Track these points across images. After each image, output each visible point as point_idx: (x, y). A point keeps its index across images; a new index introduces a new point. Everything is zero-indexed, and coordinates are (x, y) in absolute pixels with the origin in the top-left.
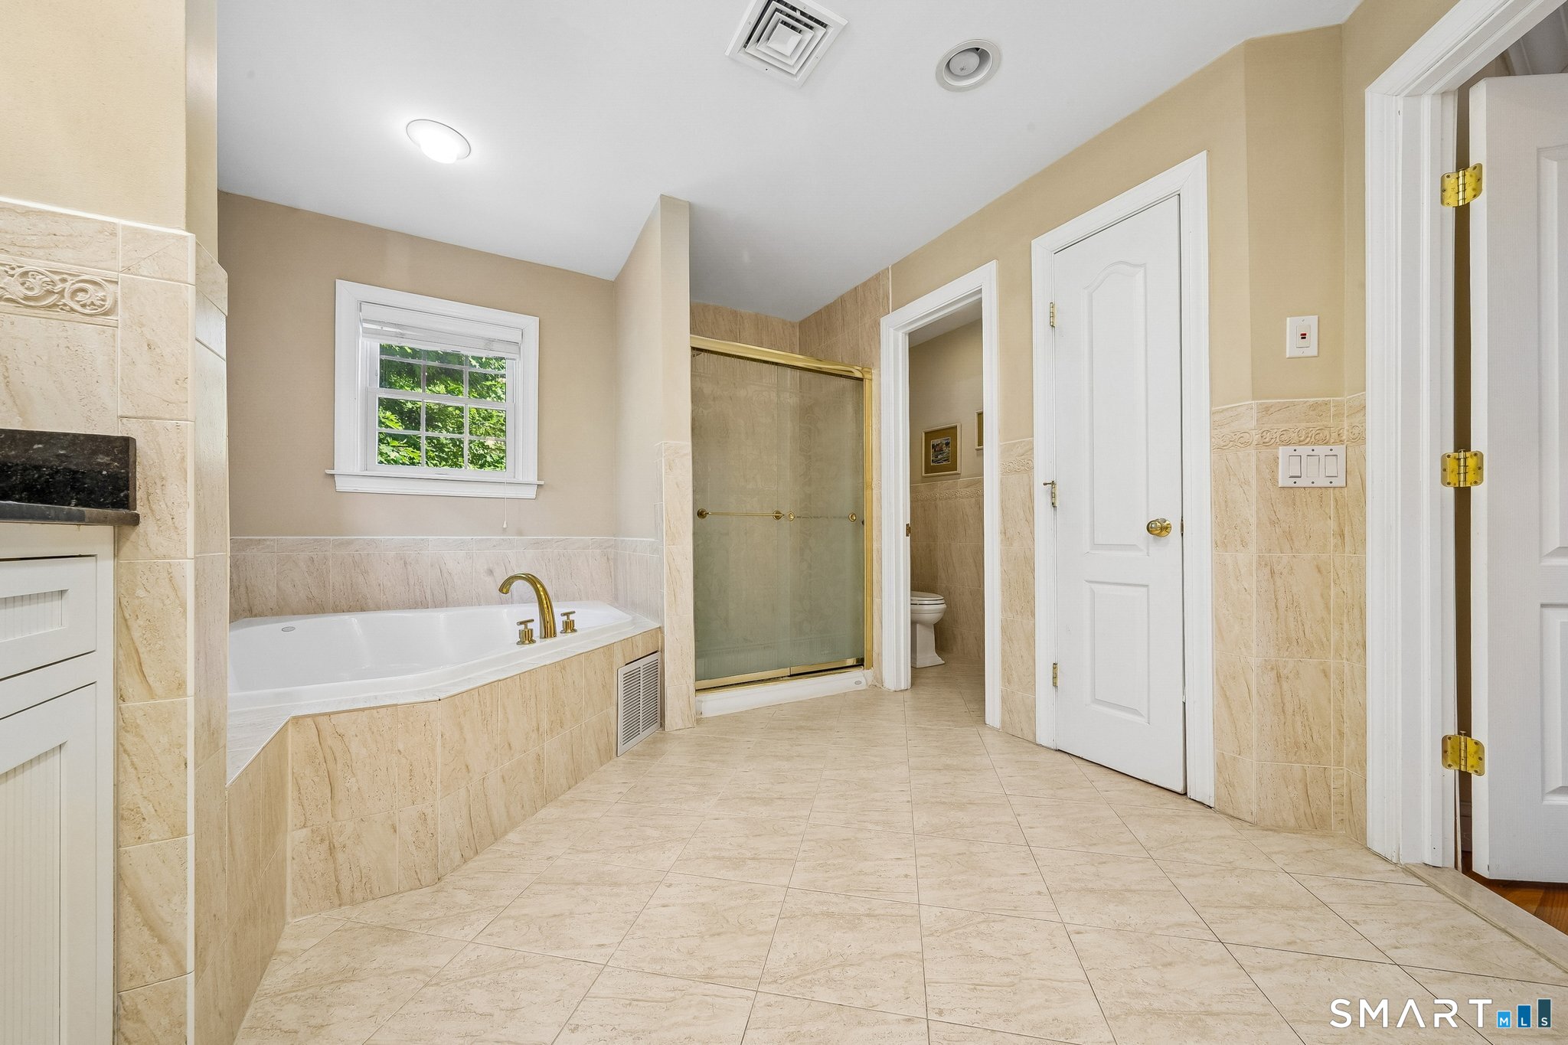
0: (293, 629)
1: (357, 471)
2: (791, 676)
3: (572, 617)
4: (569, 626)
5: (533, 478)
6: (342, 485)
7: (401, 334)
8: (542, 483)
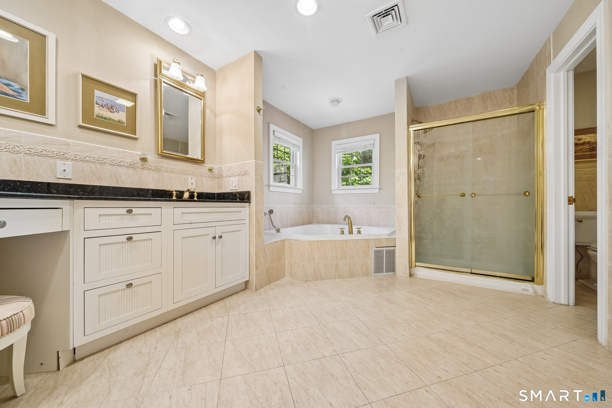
0: (321, 226)
1: (336, 189)
2: (471, 273)
3: (360, 230)
4: (359, 232)
5: (378, 186)
6: (333, 192)
7: (345, 150)
8: (380, 187)
